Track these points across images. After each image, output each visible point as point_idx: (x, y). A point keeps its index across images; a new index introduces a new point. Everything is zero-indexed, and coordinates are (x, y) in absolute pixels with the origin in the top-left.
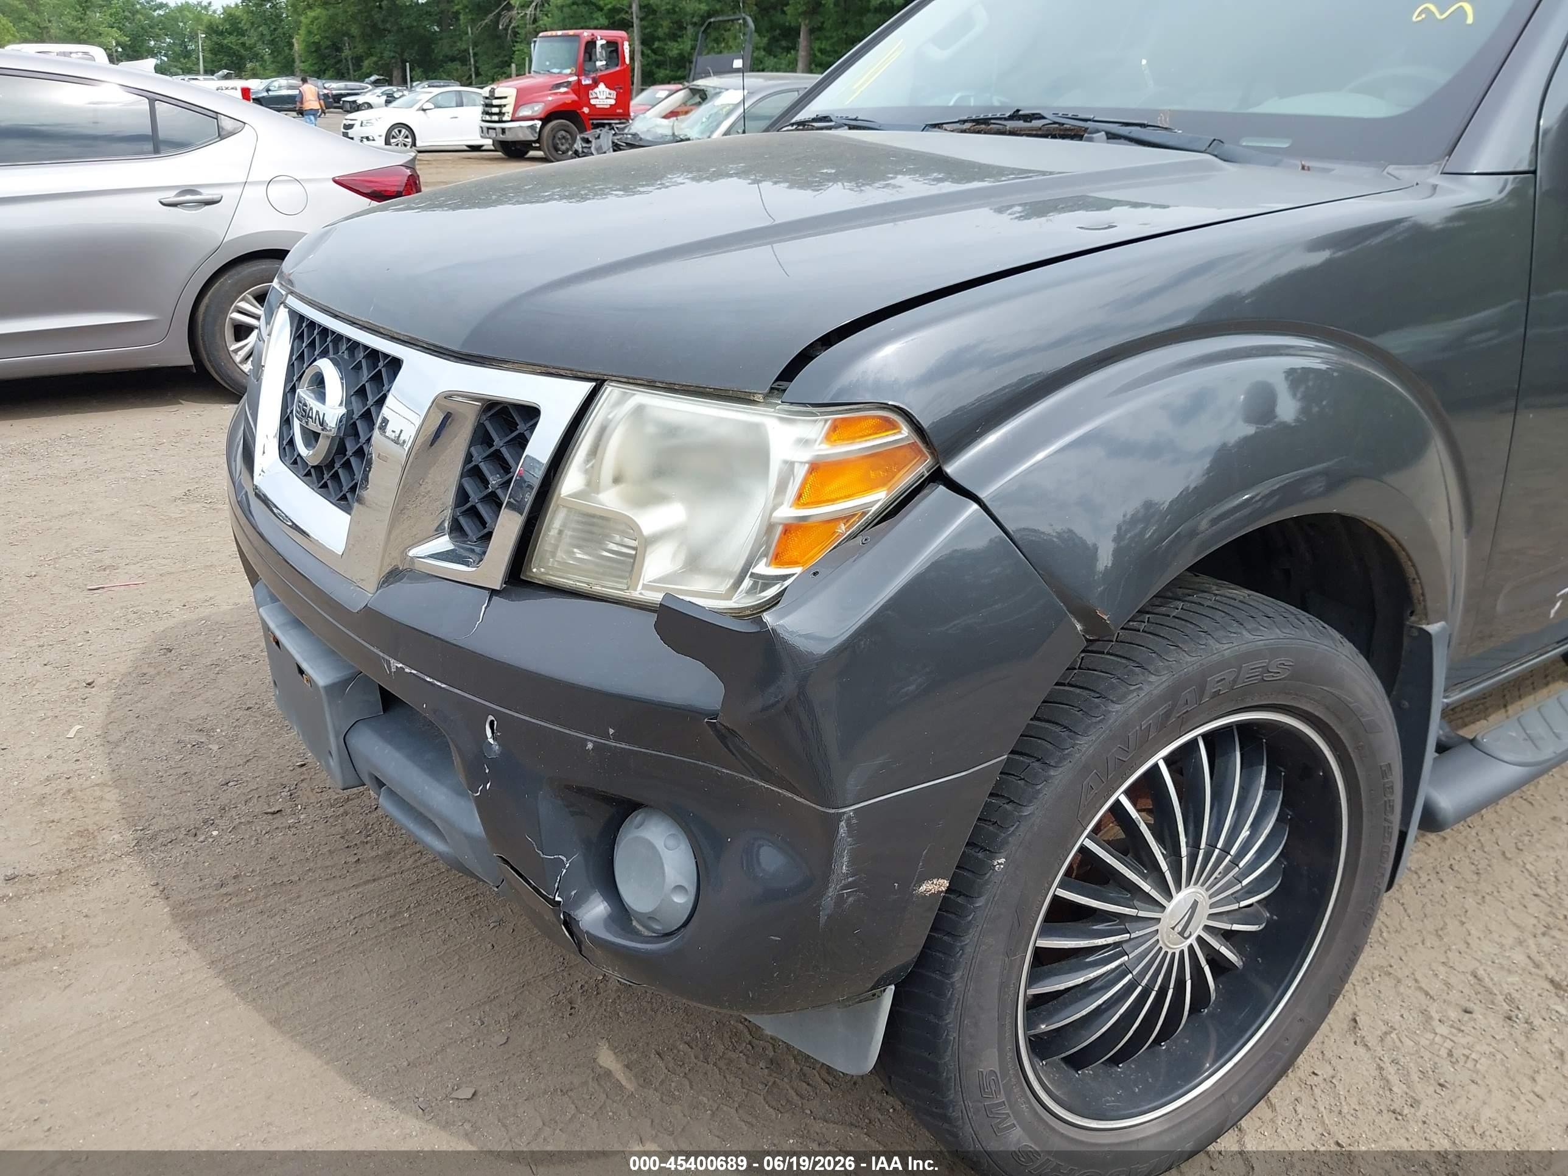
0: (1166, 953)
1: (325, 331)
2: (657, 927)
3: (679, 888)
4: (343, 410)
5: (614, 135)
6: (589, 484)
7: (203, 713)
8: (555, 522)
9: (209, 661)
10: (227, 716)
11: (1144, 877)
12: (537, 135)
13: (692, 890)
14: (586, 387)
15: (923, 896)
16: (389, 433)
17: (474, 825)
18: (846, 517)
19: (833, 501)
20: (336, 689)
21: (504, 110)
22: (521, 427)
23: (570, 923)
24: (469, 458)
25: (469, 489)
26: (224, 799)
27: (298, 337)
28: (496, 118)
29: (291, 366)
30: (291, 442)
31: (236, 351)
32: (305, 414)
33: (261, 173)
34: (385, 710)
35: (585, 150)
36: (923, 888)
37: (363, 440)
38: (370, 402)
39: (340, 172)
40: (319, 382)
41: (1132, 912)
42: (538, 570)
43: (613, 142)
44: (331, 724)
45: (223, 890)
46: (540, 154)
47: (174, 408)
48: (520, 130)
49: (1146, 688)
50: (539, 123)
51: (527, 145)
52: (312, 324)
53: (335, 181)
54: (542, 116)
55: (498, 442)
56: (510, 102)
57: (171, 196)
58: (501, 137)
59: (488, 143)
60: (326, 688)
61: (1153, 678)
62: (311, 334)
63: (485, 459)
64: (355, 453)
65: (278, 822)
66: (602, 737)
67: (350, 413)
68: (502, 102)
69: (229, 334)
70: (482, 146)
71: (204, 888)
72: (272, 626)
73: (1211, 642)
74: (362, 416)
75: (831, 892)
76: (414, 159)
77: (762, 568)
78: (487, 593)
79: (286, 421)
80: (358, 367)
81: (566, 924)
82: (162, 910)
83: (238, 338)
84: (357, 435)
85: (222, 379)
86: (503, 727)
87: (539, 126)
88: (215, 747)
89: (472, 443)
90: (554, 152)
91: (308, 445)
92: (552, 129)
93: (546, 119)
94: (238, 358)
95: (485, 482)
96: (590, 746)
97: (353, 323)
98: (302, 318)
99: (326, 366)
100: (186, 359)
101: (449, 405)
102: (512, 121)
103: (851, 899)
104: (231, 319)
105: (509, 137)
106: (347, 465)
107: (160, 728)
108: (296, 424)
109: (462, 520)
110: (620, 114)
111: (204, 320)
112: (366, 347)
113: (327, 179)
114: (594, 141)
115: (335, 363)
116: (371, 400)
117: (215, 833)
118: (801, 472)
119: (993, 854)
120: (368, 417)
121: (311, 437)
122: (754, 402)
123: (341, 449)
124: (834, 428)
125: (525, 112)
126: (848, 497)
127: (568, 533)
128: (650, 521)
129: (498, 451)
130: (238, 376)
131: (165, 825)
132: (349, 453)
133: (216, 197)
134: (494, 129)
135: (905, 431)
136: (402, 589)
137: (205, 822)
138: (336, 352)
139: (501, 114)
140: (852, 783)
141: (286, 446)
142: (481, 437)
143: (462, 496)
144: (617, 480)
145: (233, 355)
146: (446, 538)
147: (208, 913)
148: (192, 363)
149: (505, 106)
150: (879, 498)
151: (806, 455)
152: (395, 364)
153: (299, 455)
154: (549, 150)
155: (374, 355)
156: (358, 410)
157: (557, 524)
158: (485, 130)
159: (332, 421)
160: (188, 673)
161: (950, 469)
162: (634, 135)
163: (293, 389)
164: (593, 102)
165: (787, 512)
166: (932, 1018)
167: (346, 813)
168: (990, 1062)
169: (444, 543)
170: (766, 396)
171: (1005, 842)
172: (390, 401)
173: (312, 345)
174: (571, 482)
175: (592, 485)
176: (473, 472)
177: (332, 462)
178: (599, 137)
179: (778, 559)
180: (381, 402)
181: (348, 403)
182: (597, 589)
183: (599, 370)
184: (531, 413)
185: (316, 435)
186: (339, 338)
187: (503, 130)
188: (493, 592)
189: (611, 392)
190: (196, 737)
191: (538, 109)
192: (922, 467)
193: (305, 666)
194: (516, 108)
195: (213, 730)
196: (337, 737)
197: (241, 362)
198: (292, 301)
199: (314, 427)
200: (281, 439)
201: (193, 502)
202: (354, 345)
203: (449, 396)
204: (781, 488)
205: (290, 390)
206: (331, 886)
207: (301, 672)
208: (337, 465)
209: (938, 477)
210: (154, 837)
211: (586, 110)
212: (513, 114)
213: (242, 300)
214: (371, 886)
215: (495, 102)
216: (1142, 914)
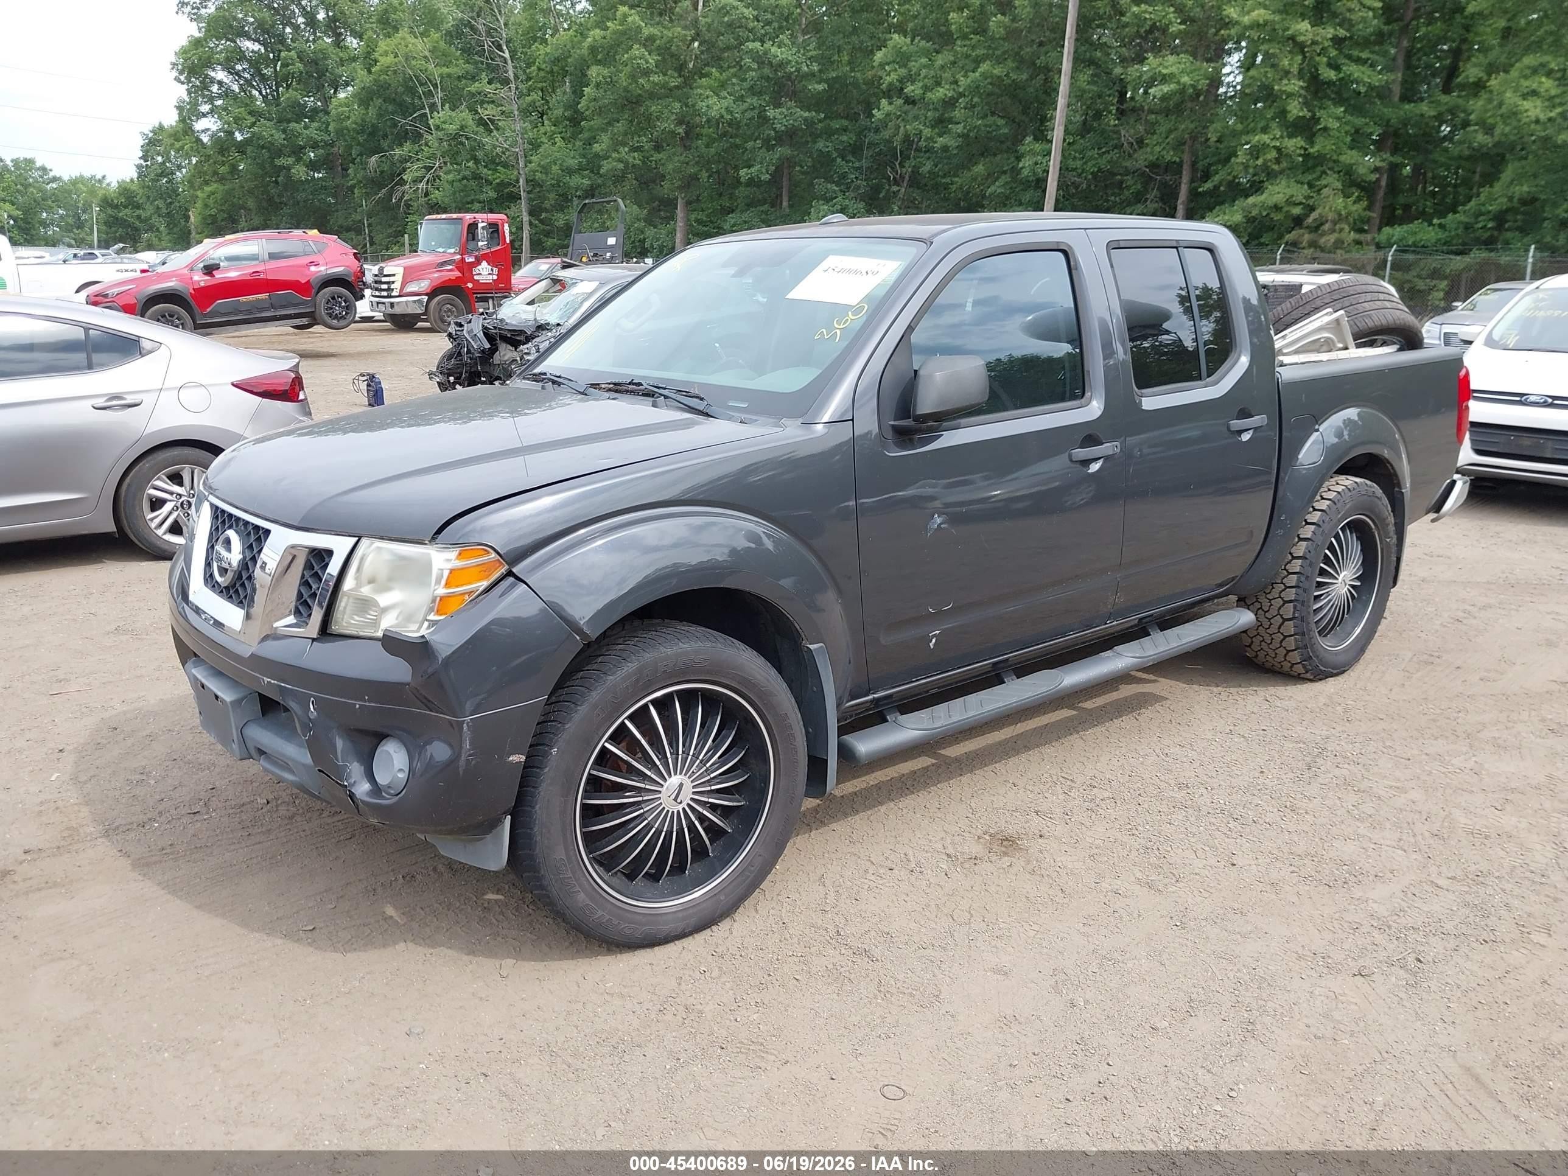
0: (668, 811)
1: (231, 516)
2: (392, 792)
3: (401, 770)
4: (241, 556)
5: (485, 319)
6: (357, 584)
7: (143, 764)
8: (342, 603)
9: (145, 734)
10: (160, 765)
11: (650, 770)
12: (423, 309)
13: (407, 771)
14: (355, 539)
15: (511, 763)
16: (267, 571)
17: (308, 759)
18: (470, 593)
19: (462, 585)
20: (237, 703)
21: (392, 286)
22: (327, 560)
23: (352, 796)
24: (303, 576)
25: (303, 591)
26: (161, 808)
27: (215, 517)
28: (385, 294)
29: (211, 534)
30: (212, 576)
31: (152, 520)
32: (220, 560)
33: (174, 381)
34: (263, 715)
35: (458, 333)
36: (511, 759)
37: (251, 571)
38: (255, 552)
39: (237, 378)
40: (228, 542)
41: (642, 786)
42: (335, 628)
43: (483, 326)
44: (234, 722)
45: (164, 852)
46: (427, 325)
47: (100, 566)
48: (407, 305)
49: (626, 669)
50: (425, 298)
51: (416, 318)
52: (223, 511)
53: (233, 385)
54: (428, 291)
55: (316, 568)
56: (398, 280)
57: (101, 402)
58: (390, 311)
59: (379, 315)
60: (231, 703)
61: (629, 664)
62: (223, 516)
63: (310, 576)
64: (247, 578)
65: (197, 817)
66: (361, 701)
67: (244, 557)
68: (391, 279)
69: (146, 506)
70: (373, 317)
71: (151, 851)
72: (199, 677)
73: (661, 648)
74: (251, 559)
75: (463, 758)
76: (297, 365)
77: (432, 617)
78: (310, 641)
79: (208, 565)
80: (249, 534)
81: (350, 796)
82: (125, 863)
83: (153, 509)
84: (248, 569)
85: (139, 541)
86: (318, 703)
87: (425, 300)
88: (153, 782)
89: (304, 569)
90: (440, 323)
91: (221, 575)
92: (439, 303)
93: (432, 294)
94: (153, 525)
95: (311, 587)
96: (358, 706)
97: (246, 511)
98: (217, 508)
99: (231, 534)
100: (111, 527)
101: (294, 552)
102: (400, 296)
103: (473, 762)
104: (148, 494)
105: (397, 310)
106: (243, 585)
107: (114, 773)
108: (215, 565)
109: (300, 607)
110: (502, 289)
111: (126, 496)
112: (253, 524)
113: (227, 384)
114: (466, 325)
115: (237, 532)
116: (255, 551)
117: (156, 825)
118: (446, 573)
119: (552, 747)
120: (254, 559)
121: (223, 571)
122: (426, 544)
123: (240, 577)
124: (460, 554)
125: (412, 288)
126: (469, 583)
127: (349, 608)
128: (383, 600)
129: (316, 572)
130: (154, 540)
131: (123, 822)
132: (244, 578)
133: (137, 401)
134: (384, 303)
135: (493, 555)
136: (270, 643)
137: (150, 819)
138: (237, 526)
139: (389, 290)
140: (469, 706)
141: (209, 578)
142: (308, 566)
143: (300, 595)
144: (370, 582)
145: (149, 522)
146: (292, 617)
147: (155, 863)
148: (115, 530)
149: (393, 282)
150: (485, 584)
151: (450, 566)
152: (267, 532)
153: (217, 582)
154: (435, 321)
155: (257, 528)
156: (249, 555)
157: (343, 604)
158: (375, 304)
159: (235, 564)
160: (129, 742)
161: (514, 570)
162: (502, 320)
163: (213, 547)
164: (476, 278)
165: (441, 591)
166: (529, 831)
167: (242, 812)
168: (559, 854)
169: (291, 619)
170: (430, 541)
171: (557, 741)
172: (264, 550)
173: (224, 522)
174: (348, 584)
175: (359, 585)
176: (305, 583)
177: (235, 584)
178: (470, 322)
179: (438, 613)
180: (260, 551)
181: (244, 553)
182: (361, 633)
183: (359, 532)
184: (330, 553)
185: (226, 570)
186: (238, 519)
187: (392, 305)
188: (314, 640)
189: (365, 542)
190: (138, 777)
191: (424, 285)
192: (503, 570)
193: (219, 694)
194: (404, 284)
195: (150, 773)
196: (237, 730)
197: (156, 528)
198: (212, 499)
199: (226, 566)
200: (205, 574)
201: (122, 634)
202: (246, 523)
203: (293, 547)
204: (438, 582)
205: (211, 547)
206: (232, 847)
207: (217, 697)
208: (237, 585)
209: (510, 573)
210: (117, 828)
211: (470, 285)
212: (402, 289)
213: (158, 479)
214: (258, 846)
215: (384, 279)
216: (647, 787)
